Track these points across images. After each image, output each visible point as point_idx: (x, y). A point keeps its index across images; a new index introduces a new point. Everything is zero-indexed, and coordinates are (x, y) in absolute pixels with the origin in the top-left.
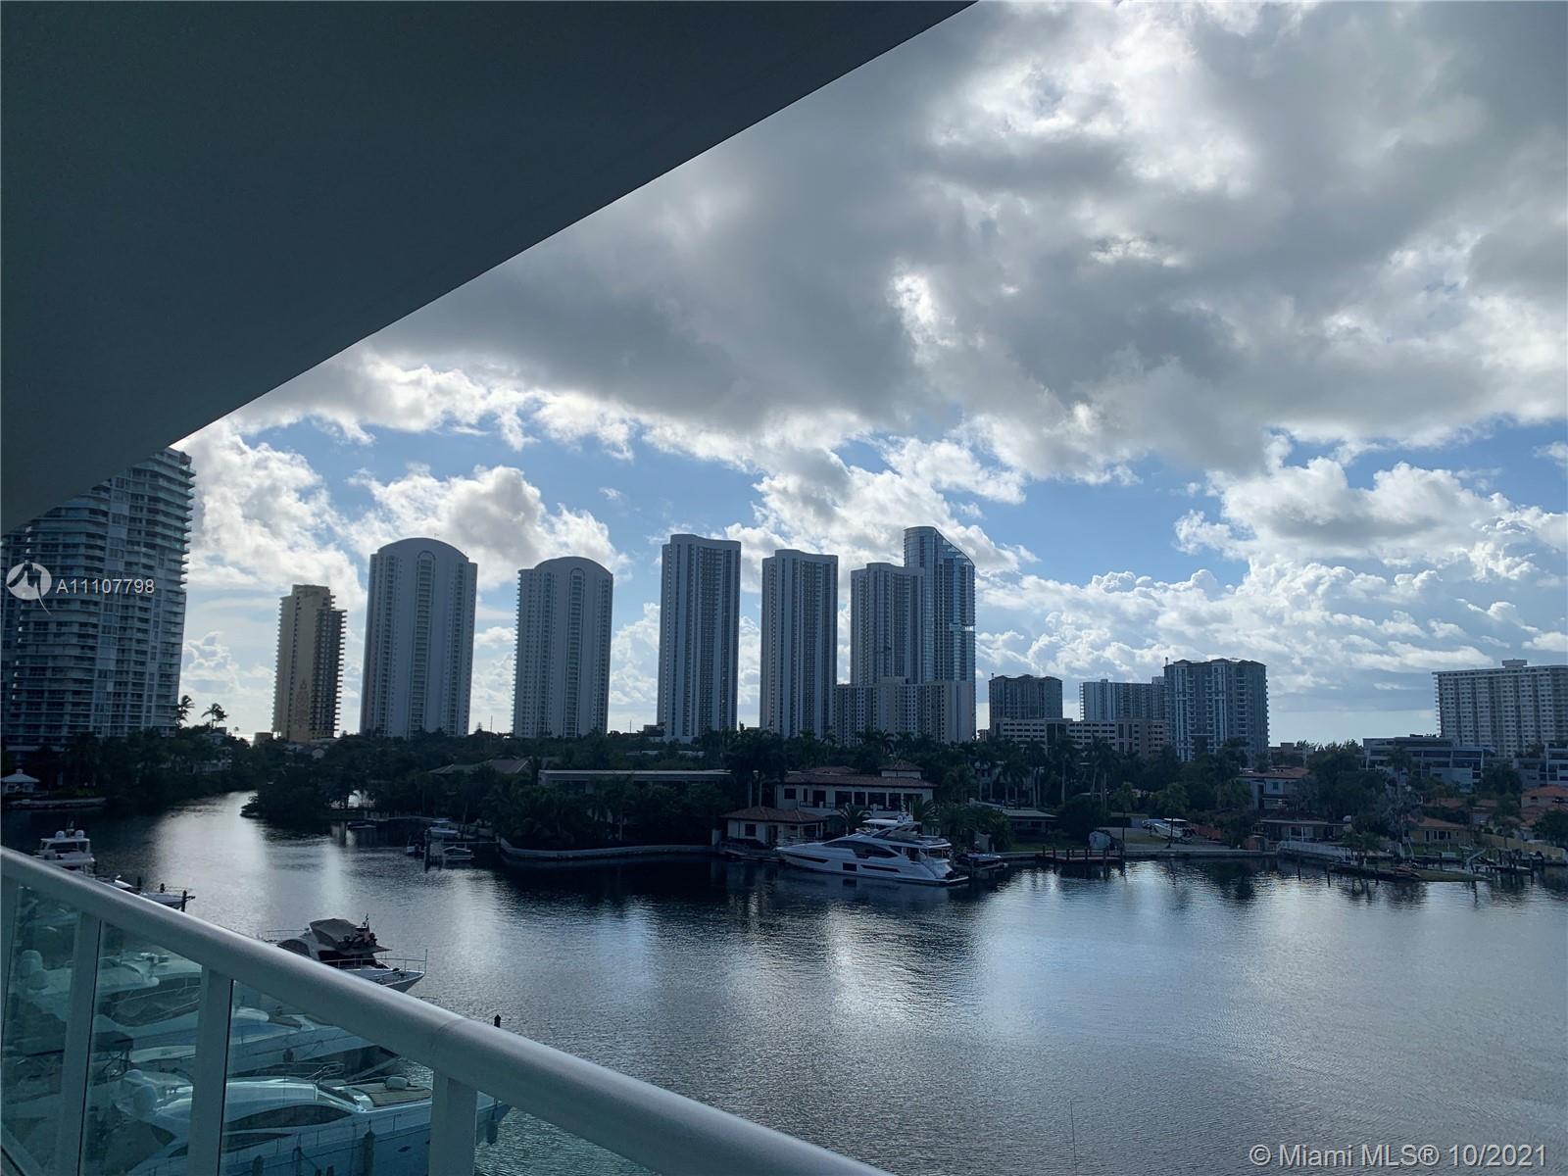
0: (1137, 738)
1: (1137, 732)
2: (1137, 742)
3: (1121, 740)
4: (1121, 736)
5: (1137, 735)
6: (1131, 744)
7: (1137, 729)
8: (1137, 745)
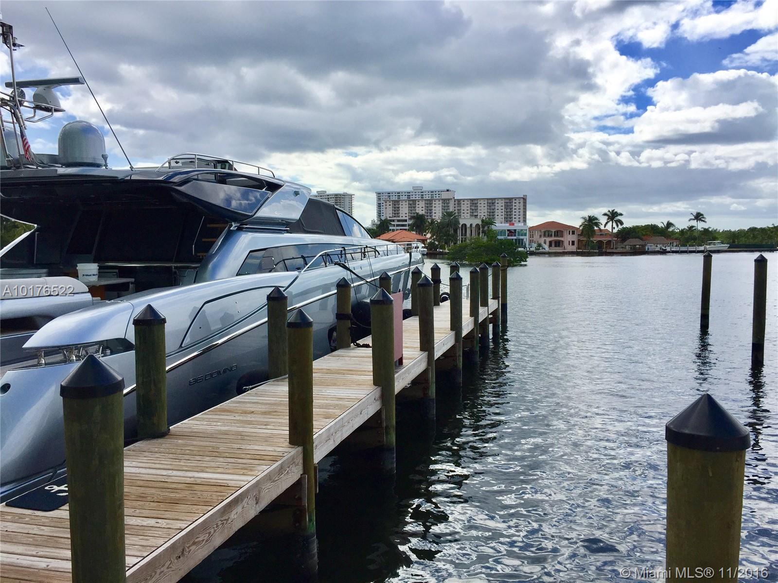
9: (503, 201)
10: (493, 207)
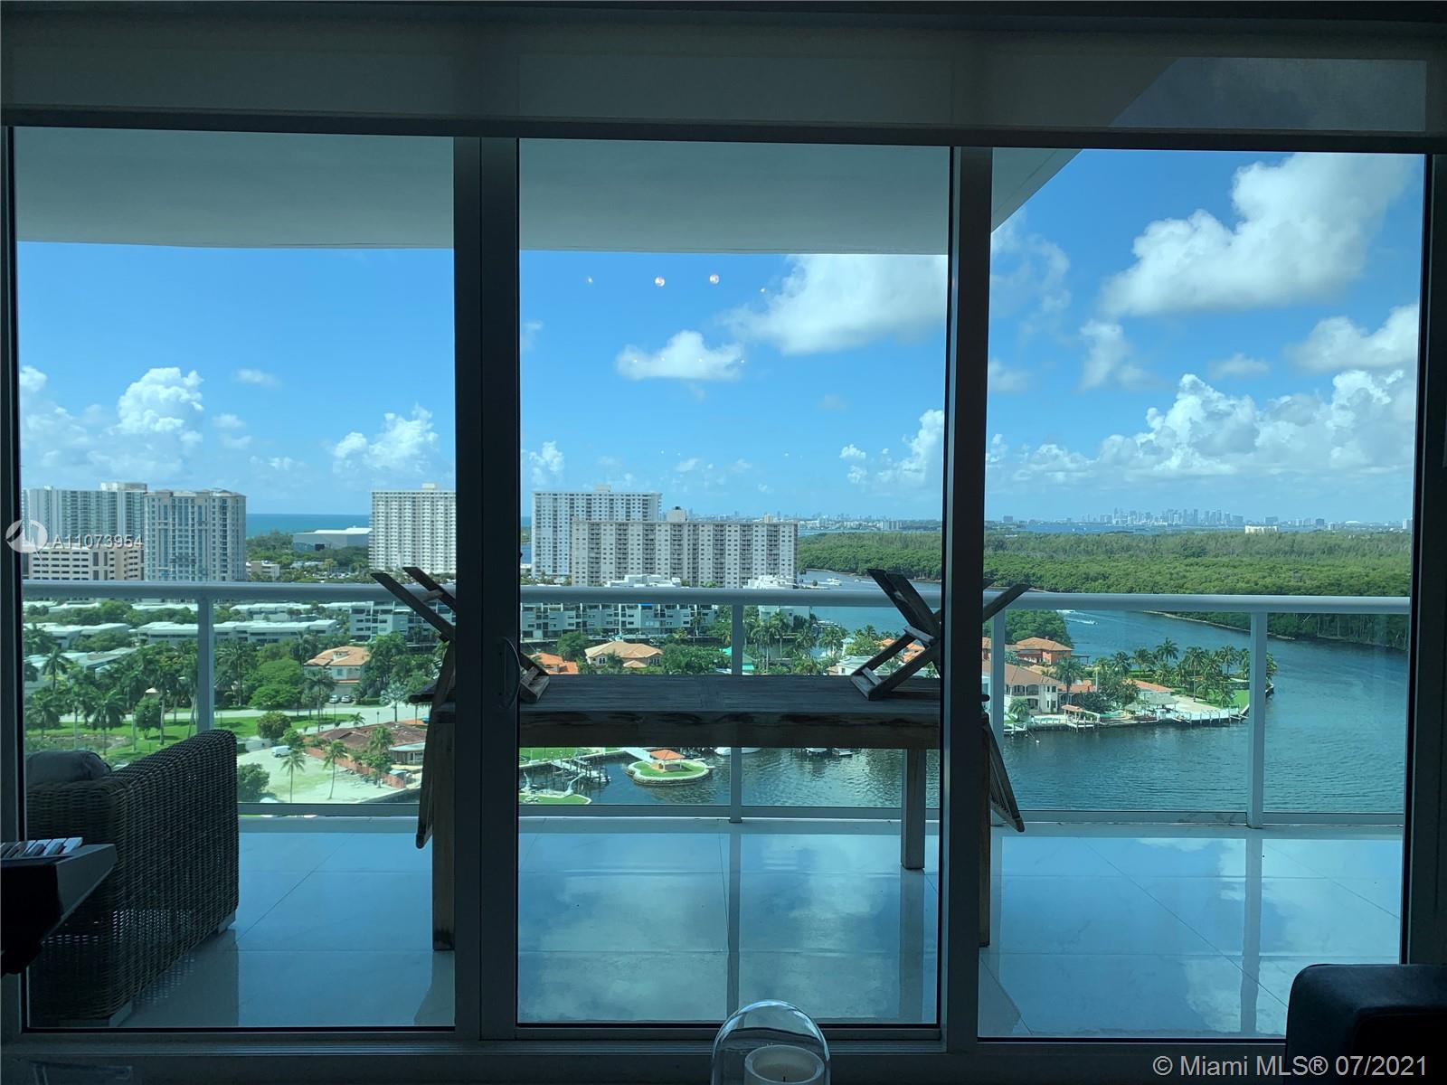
0: (112, 565)
1: (112, 559)
2: (112, 569)
3: (96, 568)
4: (96, 563)
5: (112, 562)
6: (106, 572)
7: (112, 556)
8: (112, 572)
9: (765, 529)
10: (749, 538)
